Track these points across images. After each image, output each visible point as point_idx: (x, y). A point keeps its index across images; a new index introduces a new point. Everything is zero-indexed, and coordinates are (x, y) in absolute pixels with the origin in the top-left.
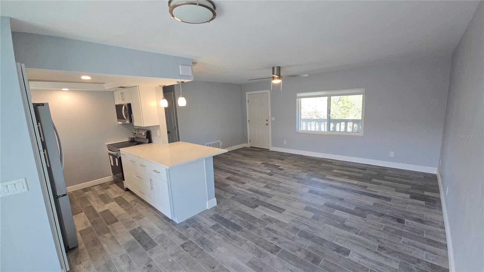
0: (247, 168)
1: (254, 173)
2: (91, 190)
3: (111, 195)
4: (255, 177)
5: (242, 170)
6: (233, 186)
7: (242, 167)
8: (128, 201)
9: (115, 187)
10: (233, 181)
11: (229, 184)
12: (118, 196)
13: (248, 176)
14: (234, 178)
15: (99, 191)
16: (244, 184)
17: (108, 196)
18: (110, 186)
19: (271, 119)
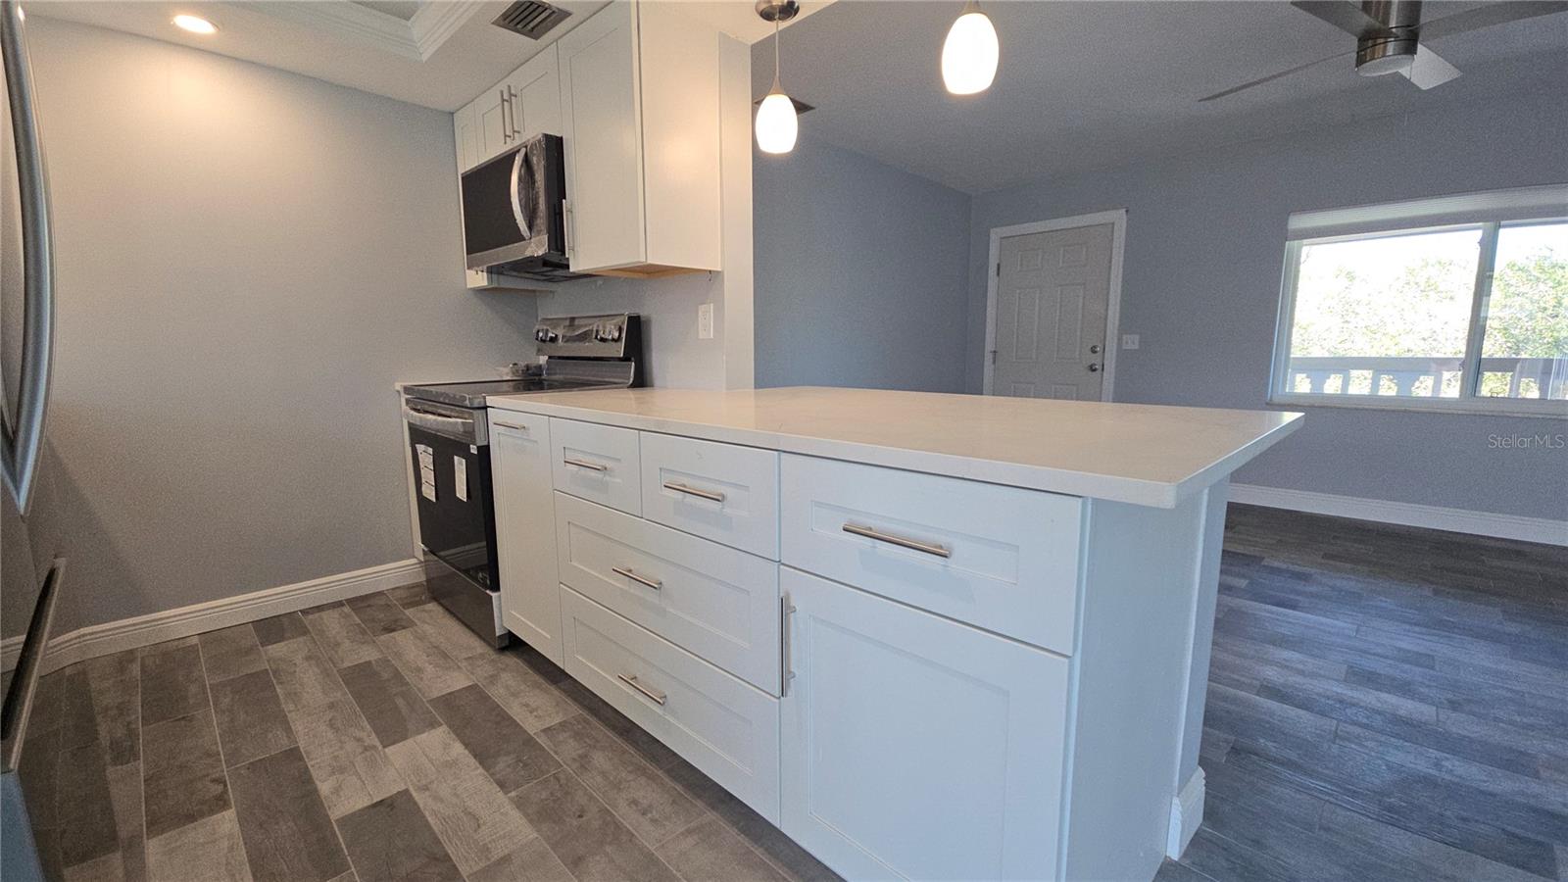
2: (305, 632)
3: (419, 670)
8: (532, 726)
9: (435, 623)
12: (458, 681)
15: (347, 644)
17: (398, 676)
18: (407, 612)
19: (1120, 339)
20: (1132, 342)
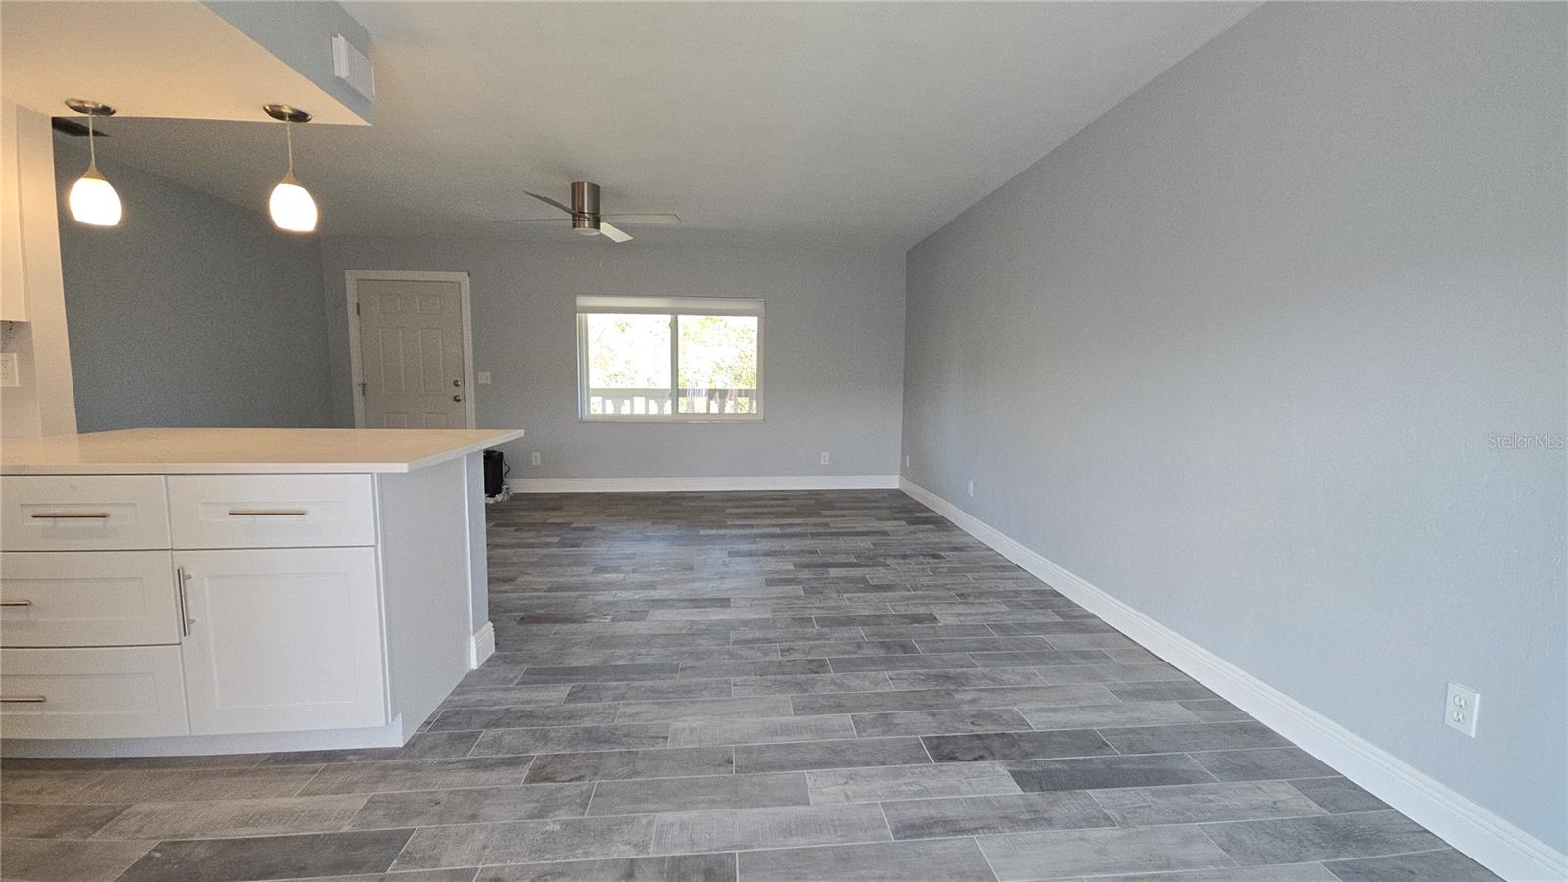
19: (476, 378)
20: (486, 378)
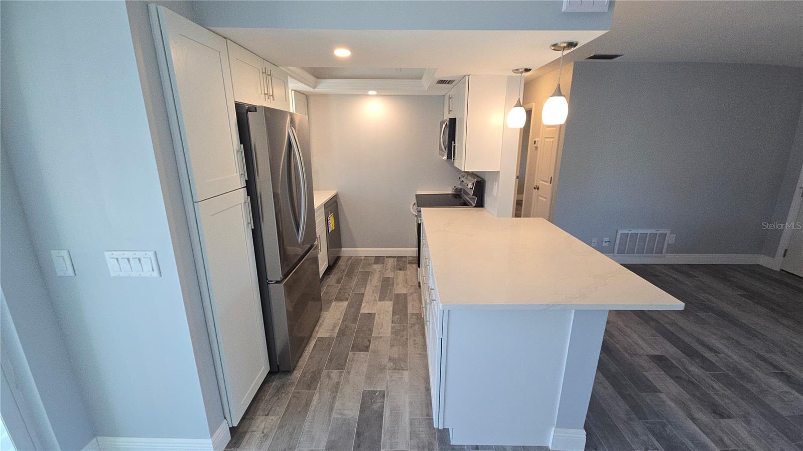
0: (750, 350)
1: (776, 383)
2: (383, 263)
3: (398, 285)
4: (777, 406)
5: (726, 351)
6: (669, 402)
7: (729, 338)
9: (412, 271)
10: (677, 379)
11: (659, 385)
12: (404, 291)
13: (749, 386)
14: (687, 370)
15: (389, 270)
16: (722, 416)
17: (393, 284)
18: (408, 265)
